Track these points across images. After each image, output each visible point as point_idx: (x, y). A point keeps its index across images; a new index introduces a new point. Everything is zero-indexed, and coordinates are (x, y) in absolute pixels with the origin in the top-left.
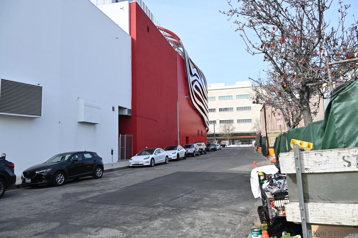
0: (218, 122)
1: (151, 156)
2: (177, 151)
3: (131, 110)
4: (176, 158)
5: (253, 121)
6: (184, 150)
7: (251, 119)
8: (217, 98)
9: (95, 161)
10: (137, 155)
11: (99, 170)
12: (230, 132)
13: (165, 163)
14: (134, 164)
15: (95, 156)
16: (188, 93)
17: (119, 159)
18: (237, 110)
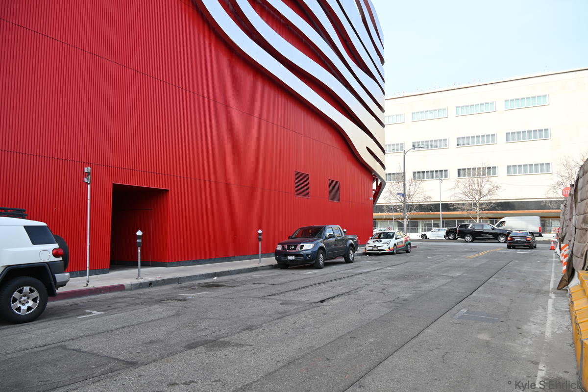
0: (453, 174)
5: (555, 168)
7: (548, 164)
8: (452, 112)
18: (507, 141)
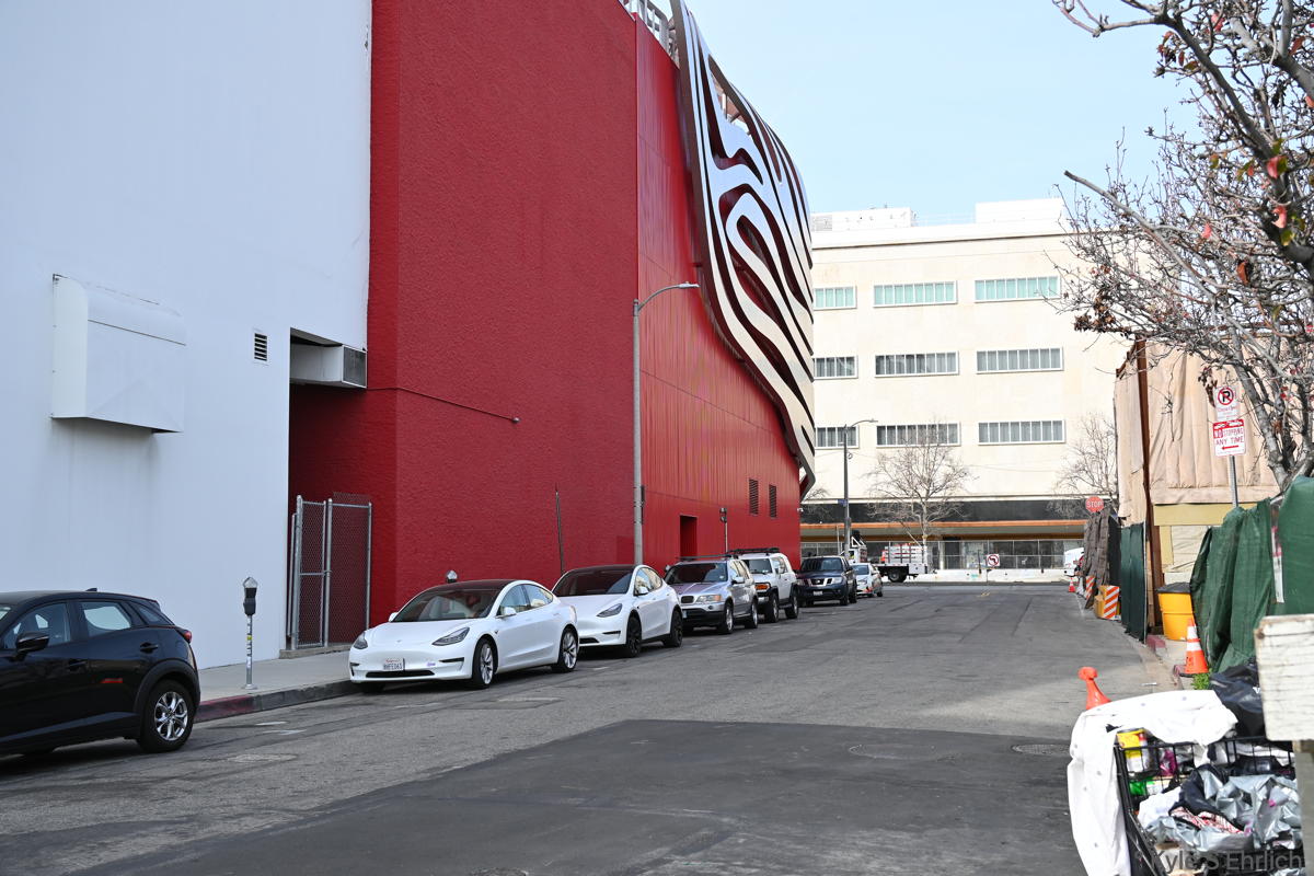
0: (867, 435)
1: (478, 627)
2: (628, 602)
3: (360, 355)
4: (620, 640)
5: (1072, 433)
6: (669, 595)
7: (1057, 423)
8: (866, 297)
9: (150, 651)
10: (393, 616)
11: (173, 705)
12: (938, 497)
13: (558, 668)
14: (380, 668)
15: (152, 618)
16: (698, 265)
17: (288, 640)
18: (979, 369)
